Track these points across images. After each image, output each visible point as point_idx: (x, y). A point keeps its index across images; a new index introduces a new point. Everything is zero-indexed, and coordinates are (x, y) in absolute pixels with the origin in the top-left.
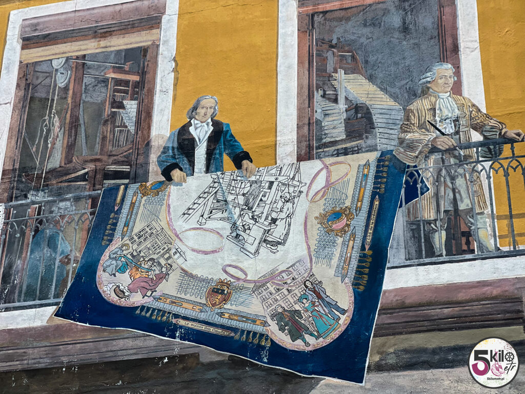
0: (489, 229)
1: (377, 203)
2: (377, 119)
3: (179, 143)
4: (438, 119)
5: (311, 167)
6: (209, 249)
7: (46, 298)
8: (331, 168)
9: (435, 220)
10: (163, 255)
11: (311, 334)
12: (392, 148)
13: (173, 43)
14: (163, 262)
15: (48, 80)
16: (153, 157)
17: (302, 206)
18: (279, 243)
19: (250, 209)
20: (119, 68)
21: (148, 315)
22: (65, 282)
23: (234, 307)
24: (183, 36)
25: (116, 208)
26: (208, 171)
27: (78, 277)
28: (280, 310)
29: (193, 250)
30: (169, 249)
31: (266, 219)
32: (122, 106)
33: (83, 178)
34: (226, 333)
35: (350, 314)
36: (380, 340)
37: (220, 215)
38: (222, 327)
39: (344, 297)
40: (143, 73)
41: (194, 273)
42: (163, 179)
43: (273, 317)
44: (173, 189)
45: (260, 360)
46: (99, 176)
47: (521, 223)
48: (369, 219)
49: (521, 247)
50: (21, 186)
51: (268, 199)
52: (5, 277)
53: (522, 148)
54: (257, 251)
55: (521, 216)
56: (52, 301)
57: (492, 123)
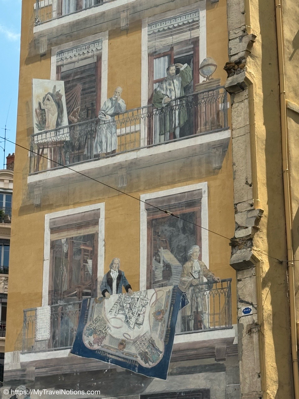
0: (207, 319)
1: (172, 308)
2: (173, 271)
3: (107, 280)
4: (193, 271)
5: (151, 292)
6: (118, 326)
7: (67, 346)
8: (158, 292)
9: (191, 316)
10: (103, 329)
11: (151, 361)
12: (177, 284)
13: (103, 232)
14: (104, 331)
15: (60, 249)
16: (99, 286)
17: (148, 308)
18: (141, 324)
19: (131, 310)
20: (85, 244)
21: (100, 353)
23: (126, 350)
24: (107, 230)
25: (87, 308)
26: (117, 293)
27: (77, 337)
28: (141, 352)
29: (114, 327)
30: (106, 326)
31: (137, 314)
32: (87, 263)
33: (75, 295)
34: (124, 361)
35: (163, 353)
36: (172, 363)
37: (121, 312)
38: (123, 358)
39: (161, 346)
40: (93, 247)
41: (114, 336)
42: (102, 296)
43: (139, 354)
44: (106, 300)
45: (135, 371)
46: (81, 294)
47: (217, 317)
48: (169, 315)
49: (217, 327)
50: (55, 298)
51: (137, 306)
52: (53, 337)
53: (219, 285)
54: (134, 327)
55: (217, 314)
56: (69, 347)
57: (210, 274)
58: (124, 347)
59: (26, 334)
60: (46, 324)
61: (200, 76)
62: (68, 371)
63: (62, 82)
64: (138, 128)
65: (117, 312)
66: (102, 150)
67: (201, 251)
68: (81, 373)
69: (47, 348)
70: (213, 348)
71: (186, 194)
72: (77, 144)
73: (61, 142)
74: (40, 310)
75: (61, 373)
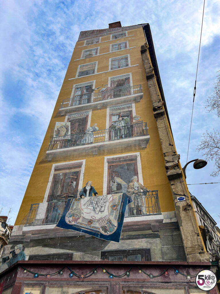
0: (145, 209)
2: (123, 186)
3: (84, 190)
4: (134, 187)
5: (110, 195)
6: (88, 212)
7: (55, 222)
8: (113, 196)
9: (134, 208)
10: (79, 214)
11: (109, 231)
12: (125, 192)
13: (84, 170)
14: (79, 215)
15: (59, 178)
16: (78, 193)
17: (108, 204)
18: (103, 212)
19: (97, 204)
20: (73, 175)
21: (75, 227)
22: (59, 219)
23: (93, 225)
24: (86, 169)
25: (70, 203)
26: (89, 196)
27: (61, 218)
28: (102, 226)
29: (86, 213)
30: (80, 212)
31: (100, 206)
32: (73, 183)
33: (64, 197)
34: (91, 231)
35: (117, 227)
36: (123, 233)
37: (91, 205)
38: (90, 229)
39: (116, 224)
40: (77, 176)
41: (85, 218)
42: (80, 198)
43: (101, 227)
44: (82, 200)
45: (98, 237)
46: (67, 197)
47: (151, 209)
48: (121, 207)
49: (151, 214)
50: (52, 199)
51: (101, 202)
52: (47, 218)
53: (150, 193)
54: (98, 213)
55: (151, 207)
56: (56, 223)
57: (145, 188)
58: (91, 224)
59: (30, 216)
60: (43, 211)
61: (133, 120)
62: (53, 236)
63: (70, 123)
64: (104, 135)
65: (88, 205)
66: (86, 142)
67: (138, 178)
68: (61, 238)
69: (42, 223)
70: (151, 225)
71: (129, 156)
72: (74, 140)
73: (66, 140)
74: (41, 204)
75: (48, 237)
